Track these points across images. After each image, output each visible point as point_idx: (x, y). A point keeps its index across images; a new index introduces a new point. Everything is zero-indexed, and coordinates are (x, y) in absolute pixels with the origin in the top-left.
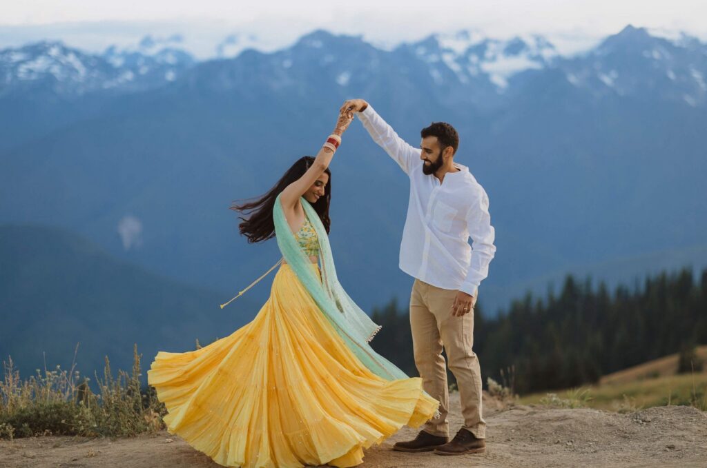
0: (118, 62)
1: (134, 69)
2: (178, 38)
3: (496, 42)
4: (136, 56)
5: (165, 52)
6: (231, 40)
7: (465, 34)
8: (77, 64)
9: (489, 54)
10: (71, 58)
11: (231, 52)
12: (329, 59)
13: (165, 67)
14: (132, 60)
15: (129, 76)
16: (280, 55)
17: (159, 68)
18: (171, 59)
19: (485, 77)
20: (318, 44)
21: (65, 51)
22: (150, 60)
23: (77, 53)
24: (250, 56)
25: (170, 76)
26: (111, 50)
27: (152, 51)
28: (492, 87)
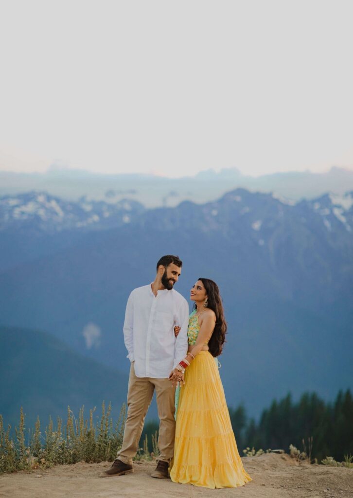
0: (88, 208)
1: (100, 214)
2: (134, 191)
4: (102, 203)
5: (124, 201)
6: (173, 194)
7: (351, 194)
8: (58, 209)
10: (53, 204)
11: (173, 203)
12: (247, 210)
13: (123, 212)
14: (98, 208)
15: (96, 218)
16: (209, 205)
17: (118, 213)
18: (127, 207)
20: (238, 199)
21: (49, 198)
22: (111, 207)
23: (58, 200)
24: (187, 206)
25: (126, 219)
26: (83, 199)
27: (114, 200)
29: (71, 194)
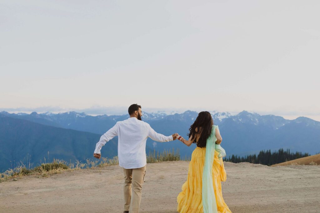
0: (154, 115)
1: (156, 116)
2: (164, 111)
3: (220, 113)
4: (157, 114)
5: (162, 113)
6: (173, 112)
7: (214, 111)
8: (147, 115)
9: (219, 115)
10: (146, 114)
11: (173, 114)
12: (190, 115)
13: (162, 116)
14: (156, 115)
15: (156, 117)
16: (182, 114)
17: (161, 116)
18: (163, 115)
19: (218, 119)
20: (188, 113)
21: (145, 113)
22: (159, 115)
23: (147, 113)
24: (176, 115)
25: (163, 118)
26: (153, 113)
27: (159, 113)
28: (219, 121)
29: (150, 112)
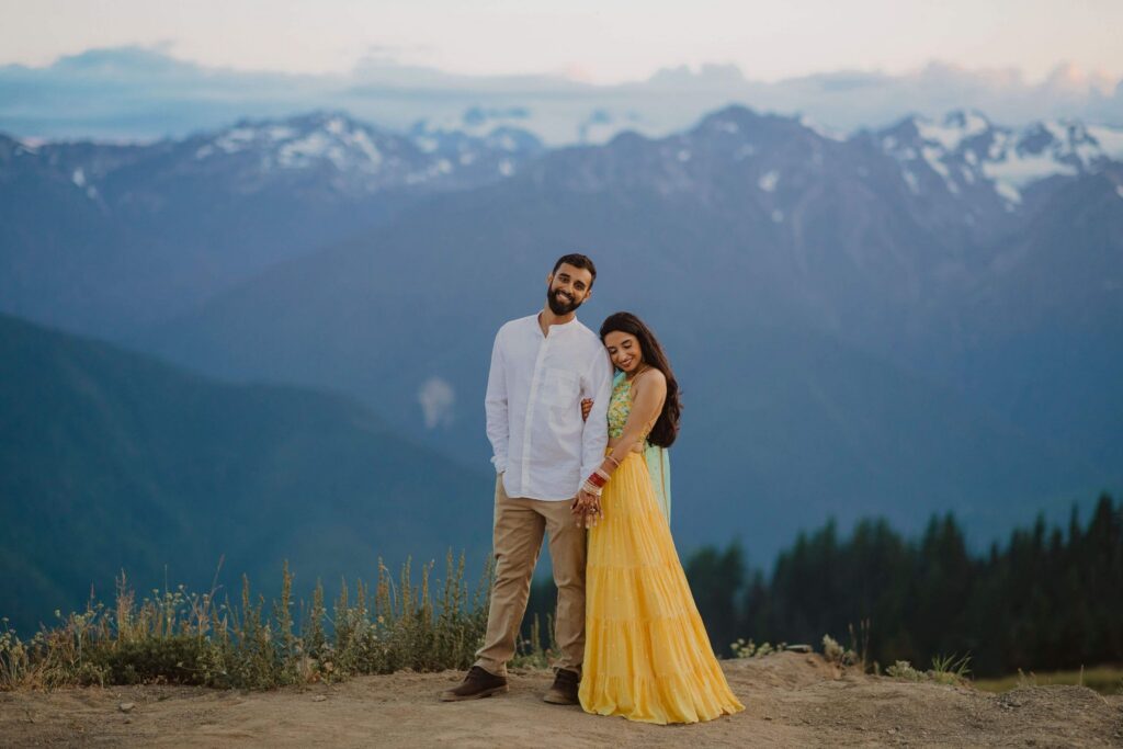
0: (429, 146)
1: (453, 156)
2: (520, 113)
3: (1008, 132)
4: (458, 135)
5: (501, 131)
6: (600, 117)
7: (960, 118)
9: (994, 151)
10: (360, 137)
11: (600, 135)
12: (749, 150)
13: (499, 154)
14: (450, 144)
15: (445, 166)
16: (673, 141)
17: (489, 155)
18: (508, 143)
19: (988, 184)
20: (732, 128)
21: (351, 125)
22: (476, 144)
23: (369, 130)
24: (628, 142)
25: (506, 169)
26: (419, 127)
27: (480, 132)
28: (999, 201)
29: (395, 116)
